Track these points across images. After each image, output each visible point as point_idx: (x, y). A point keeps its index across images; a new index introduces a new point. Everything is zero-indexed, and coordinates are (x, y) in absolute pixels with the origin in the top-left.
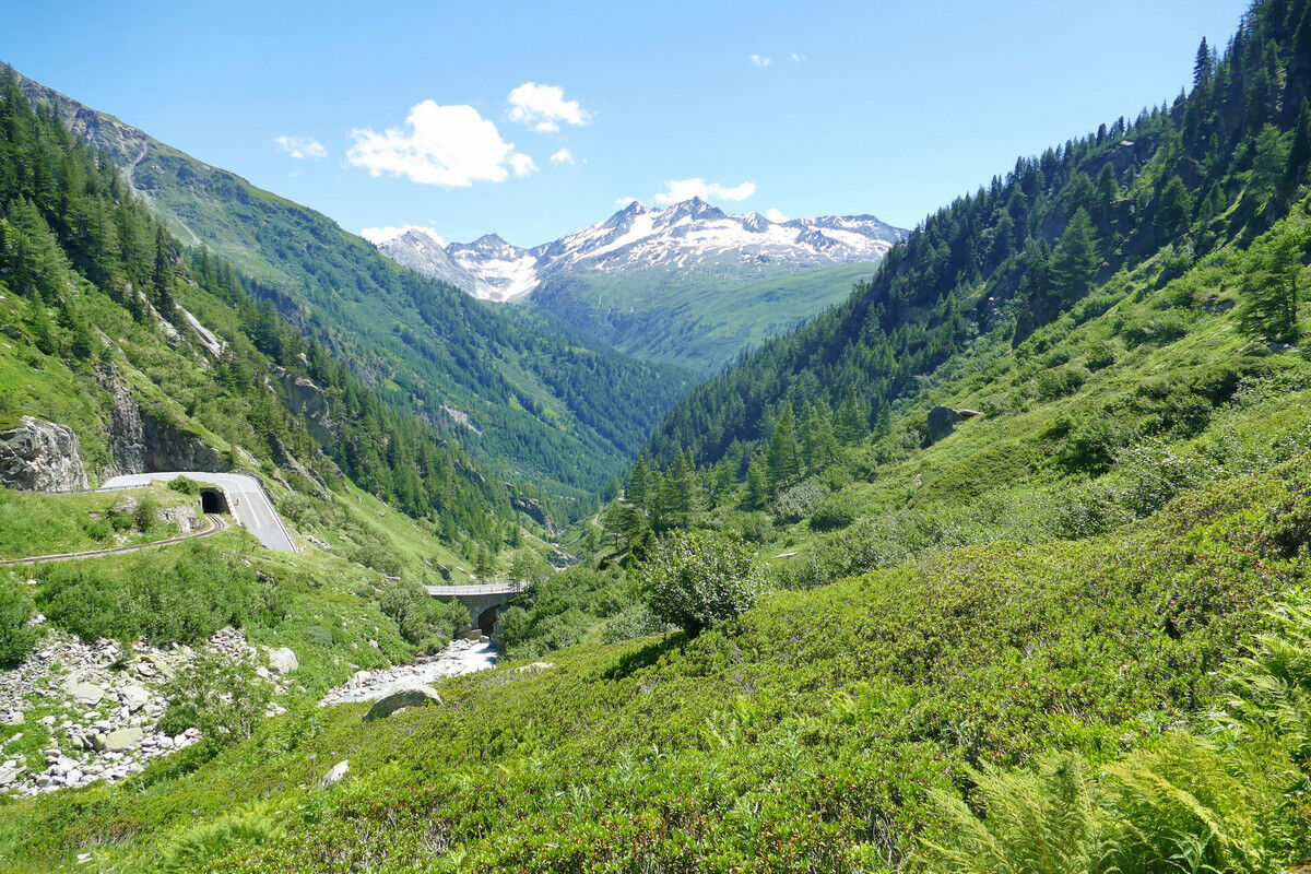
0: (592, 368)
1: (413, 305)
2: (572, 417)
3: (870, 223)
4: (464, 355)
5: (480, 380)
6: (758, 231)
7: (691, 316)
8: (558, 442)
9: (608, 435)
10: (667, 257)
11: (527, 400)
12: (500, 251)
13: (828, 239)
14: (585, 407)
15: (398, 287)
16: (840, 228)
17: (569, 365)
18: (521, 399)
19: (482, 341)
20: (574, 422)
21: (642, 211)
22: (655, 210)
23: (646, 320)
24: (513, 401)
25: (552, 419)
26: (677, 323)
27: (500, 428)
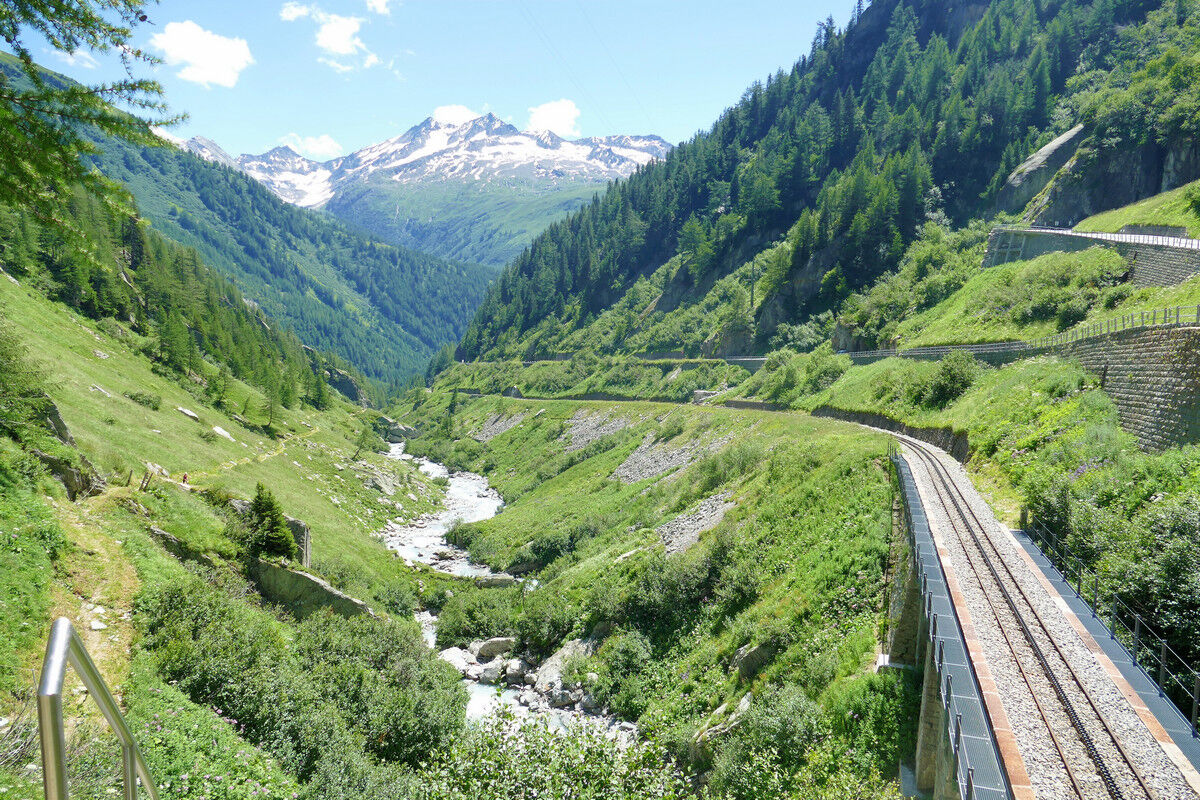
0: (395, 264)
1: (193, 187)
2: (376, 313)
3: (656, 143)
4: (254, 244)
5: (272, 271)
6: (552, 148)
7: (490, 225)
8: (362, 335)
9: (416, 332)
10: (464, 170)
11: (326, 294)
12: (293, 164)
13: (618, 156)
14: (389, 303)
15: (175, 167)
16: (629, 147)
17: (371, 260)
18: (319, 292)
19: (274, 231)
20: (379, 317)
21: (437, 127)
22: (449, 126)
23: (444, 229)
24: (310, 293)
25: (354, 314)
26: (477, 231)
27: (296, 318)
